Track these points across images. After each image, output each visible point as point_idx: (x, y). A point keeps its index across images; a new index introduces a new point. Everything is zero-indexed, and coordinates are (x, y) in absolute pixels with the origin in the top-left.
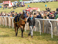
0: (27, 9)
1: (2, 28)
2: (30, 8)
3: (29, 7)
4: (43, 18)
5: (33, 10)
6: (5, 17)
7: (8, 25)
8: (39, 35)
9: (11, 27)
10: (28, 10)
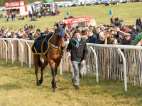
0: (64, 21)
1: (3, 66)
2: (71, 17)
3: (69, 15)
4: (103, 42)
5: (79, 23)
6: (10, 40)
7: (18, 60)
8: (95, 83)
9: (26, 65)
10: (66, 23)
